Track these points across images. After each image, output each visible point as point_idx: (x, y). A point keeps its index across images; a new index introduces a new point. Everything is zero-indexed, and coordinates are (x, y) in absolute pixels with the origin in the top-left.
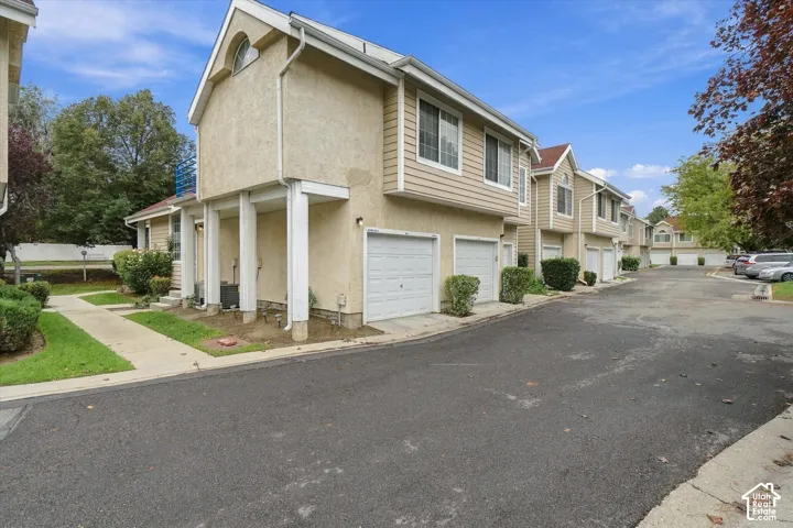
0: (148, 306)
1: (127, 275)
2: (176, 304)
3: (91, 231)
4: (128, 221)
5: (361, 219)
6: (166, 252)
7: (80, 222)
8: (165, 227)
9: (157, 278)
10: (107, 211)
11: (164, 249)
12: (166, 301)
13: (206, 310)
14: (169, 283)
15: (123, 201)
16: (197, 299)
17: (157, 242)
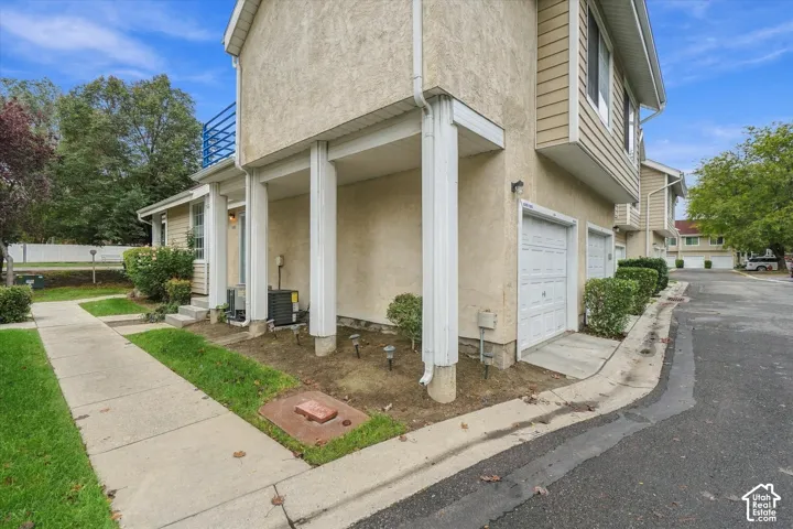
0: (163, 318)
1: (138, 278)
2: (202, 317)
3: (100, 227)
4: (141, 215)
5: (520, 184)
6: (186, 249)
7: (86, 216)
8: (185, 220)
9: (174, 282)
10: (119, 204)
11: (184, 247)
12: (187, 313)
13: (247, 328)
14: (189, 288)
15: (135, 193)
16: (233, 311)
17: (175, 237)
